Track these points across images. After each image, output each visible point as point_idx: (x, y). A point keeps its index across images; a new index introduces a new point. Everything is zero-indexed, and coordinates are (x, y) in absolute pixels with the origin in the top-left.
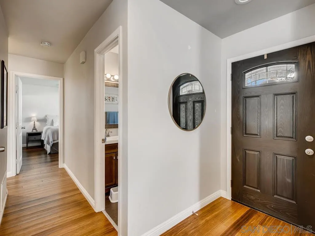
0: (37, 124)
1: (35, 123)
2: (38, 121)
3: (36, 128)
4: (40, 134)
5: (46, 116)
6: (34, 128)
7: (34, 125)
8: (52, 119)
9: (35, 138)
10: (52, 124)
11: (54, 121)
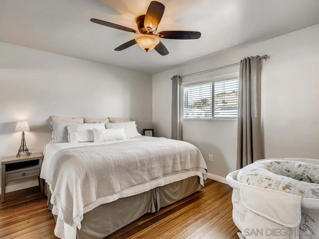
0: (30, 137)
1: (25, 135)
2: (33, 129)
3: (28, 145)
4: (36, 162)
5: (50, 119)
6: (23, 148)
7: (23, 140)
8: (64, 126)
9: (24, 174)
10: (65, 138)
11: (69, 131)
